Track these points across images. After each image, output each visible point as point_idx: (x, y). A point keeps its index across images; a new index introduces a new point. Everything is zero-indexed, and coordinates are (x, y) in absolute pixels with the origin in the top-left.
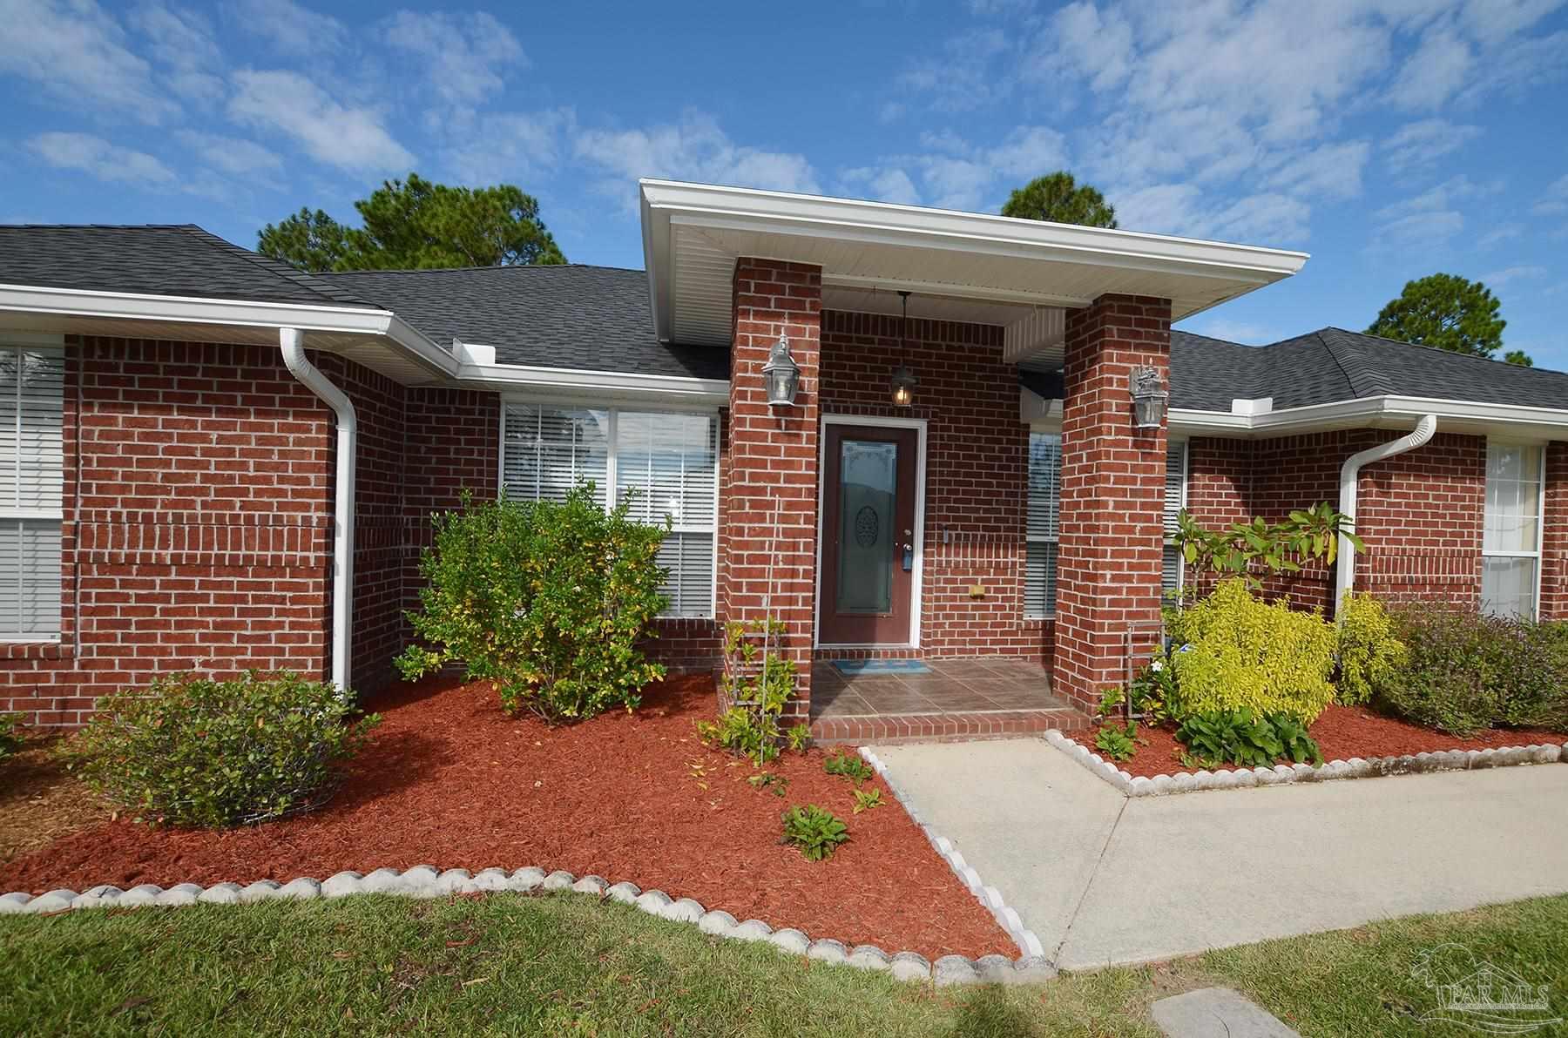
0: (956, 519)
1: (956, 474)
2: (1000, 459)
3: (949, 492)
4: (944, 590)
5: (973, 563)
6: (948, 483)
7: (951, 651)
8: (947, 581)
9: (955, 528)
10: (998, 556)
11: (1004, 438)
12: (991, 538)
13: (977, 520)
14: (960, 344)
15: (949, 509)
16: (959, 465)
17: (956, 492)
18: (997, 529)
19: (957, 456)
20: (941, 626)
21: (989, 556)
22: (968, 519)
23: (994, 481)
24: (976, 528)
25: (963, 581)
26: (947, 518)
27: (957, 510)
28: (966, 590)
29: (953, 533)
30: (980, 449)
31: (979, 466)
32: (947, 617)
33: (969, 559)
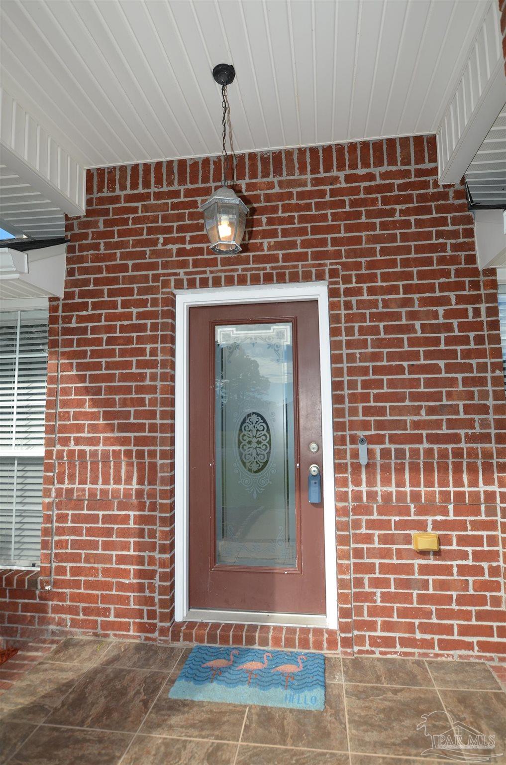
0: (380, 425)
1: (376, 357)
2: (449, 328)
3: (366, 385)
4: (368, 539)
5: (416, 497)
6: (365, 371)
7: (388, 642)
8: (372, 525)
9: (379, 440)
10: (458, 483)
11: (452, 296)
12: (443, 454)
13: (417, 425)
14: (366, 171)
15: (367, 411)
16: (380, 343)
17: (379, 384)
18: (456, 439)
19: (375, 330)
20: (369, 597)
21: (443, 483)
22: (401, 425)
23: (442, 363)
24: (418, 439)
25: (400, 525)
26: (365, 426)
27: (381, 411)
28: (408, 540)
29: (377, 448)
30: (413, 316)
31: (412, 342)
32: (375, 583)
33: (408, 489)
